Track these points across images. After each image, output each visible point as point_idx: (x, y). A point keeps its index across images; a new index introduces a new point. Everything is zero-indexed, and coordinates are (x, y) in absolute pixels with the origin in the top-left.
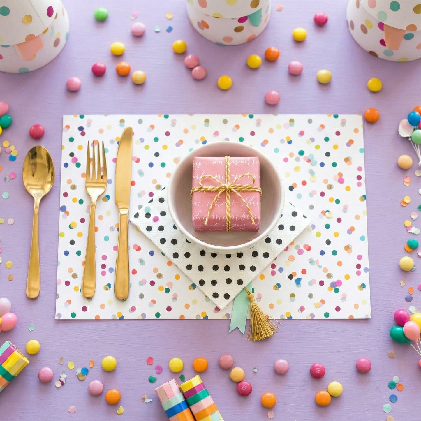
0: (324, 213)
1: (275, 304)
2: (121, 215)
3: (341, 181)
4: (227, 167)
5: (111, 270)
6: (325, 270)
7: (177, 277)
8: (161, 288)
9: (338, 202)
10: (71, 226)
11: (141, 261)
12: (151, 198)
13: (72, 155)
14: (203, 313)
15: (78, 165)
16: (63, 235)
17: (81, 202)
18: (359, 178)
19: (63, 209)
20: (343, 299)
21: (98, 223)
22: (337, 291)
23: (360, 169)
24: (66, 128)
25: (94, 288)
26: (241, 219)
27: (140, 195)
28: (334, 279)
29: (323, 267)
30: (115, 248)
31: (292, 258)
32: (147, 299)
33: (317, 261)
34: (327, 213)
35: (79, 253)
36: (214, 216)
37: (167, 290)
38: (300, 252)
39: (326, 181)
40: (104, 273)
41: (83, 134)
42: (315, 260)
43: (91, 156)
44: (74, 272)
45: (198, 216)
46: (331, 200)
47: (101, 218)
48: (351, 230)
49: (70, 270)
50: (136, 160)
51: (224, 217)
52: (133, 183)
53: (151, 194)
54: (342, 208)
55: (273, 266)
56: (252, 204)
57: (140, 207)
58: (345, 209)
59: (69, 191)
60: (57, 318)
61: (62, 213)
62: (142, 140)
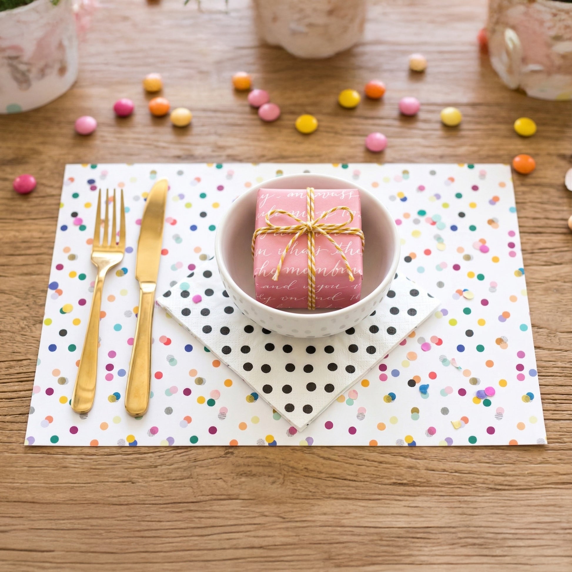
0: (460, 292)
1: (387, 424)
2: (144, 294)
3: (484, 250)
4: (309, 200)
5: (122, 373)
6: (467, 373)
7: (228, 383)
8: (201, 400)
9: (481, 277)
10: (64, 310)
11: (172, 360)
12: (190, 272)
13: (74, 215)
14: (269, 437)
15: (83, 228)
16: (49, 322)
17: (82, 277)
18: (511, 245)
19: (54, 286)
20: (499, 415)
21: (106, 306)
22: (487, 403)
23: (512, 234)
24: (69, 182)
25: (92, 400)
26: (331, 273)
27: (175, 267)
28: (482, 387)
29: (463, 369)
30: (130, 341)
31: (412, 356)
32: (178, 416)
33: (453, 359)
34: (465, 294)
35: (72, 348)
36: (288, 269)
37: (211, 403)
38: (426, 347)
39: (460, 250)
40: (109, 378)
41: (93, 188)
42: (449, 358)
43: (103, 217)
44: (62, 375)
45: (263, 269)
46: (471, 275)
47: (111, 298)
48: (504, 317)
49: (56, 372)
50: (172, 221)
51: (304, 271)
52: (164, 252)
53: (192, 267)
54: (489, 286)
55: (383, 367)
56: (349, 252)
57: (173, 284)
58: (493, 287)
59: (66, 263)
60: (27, 443)
61: (50, 292)
62: (182, 196)
